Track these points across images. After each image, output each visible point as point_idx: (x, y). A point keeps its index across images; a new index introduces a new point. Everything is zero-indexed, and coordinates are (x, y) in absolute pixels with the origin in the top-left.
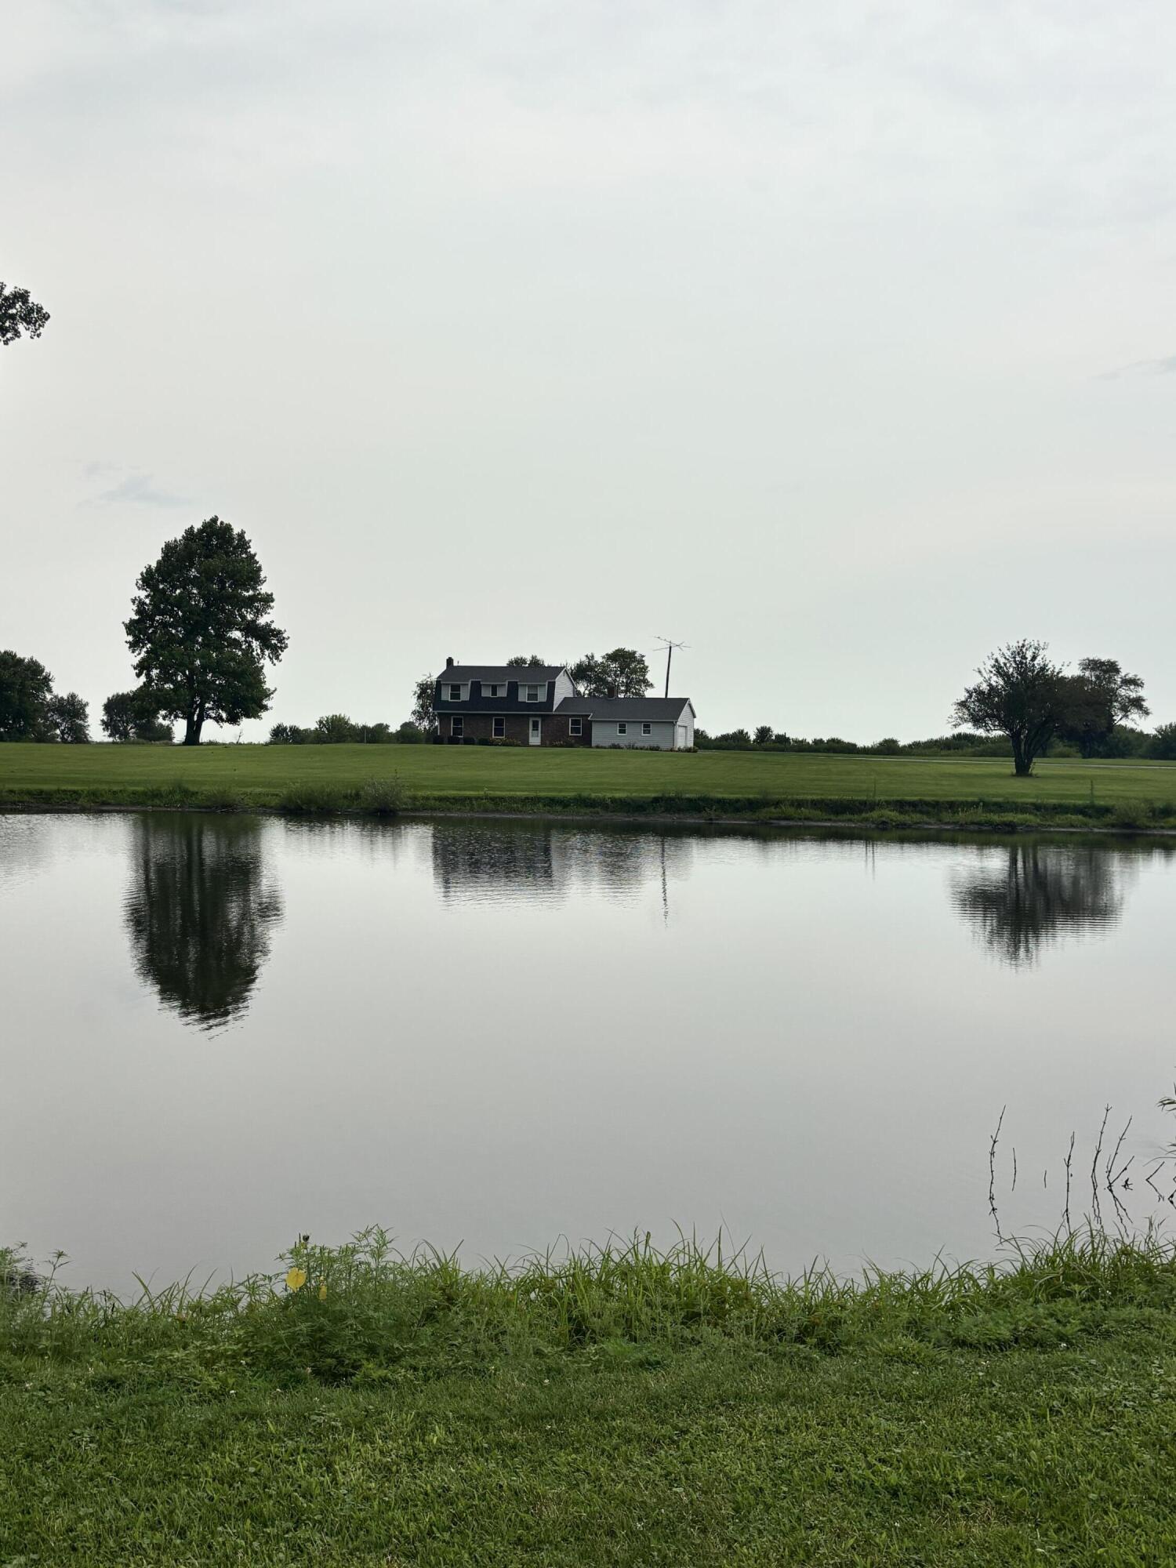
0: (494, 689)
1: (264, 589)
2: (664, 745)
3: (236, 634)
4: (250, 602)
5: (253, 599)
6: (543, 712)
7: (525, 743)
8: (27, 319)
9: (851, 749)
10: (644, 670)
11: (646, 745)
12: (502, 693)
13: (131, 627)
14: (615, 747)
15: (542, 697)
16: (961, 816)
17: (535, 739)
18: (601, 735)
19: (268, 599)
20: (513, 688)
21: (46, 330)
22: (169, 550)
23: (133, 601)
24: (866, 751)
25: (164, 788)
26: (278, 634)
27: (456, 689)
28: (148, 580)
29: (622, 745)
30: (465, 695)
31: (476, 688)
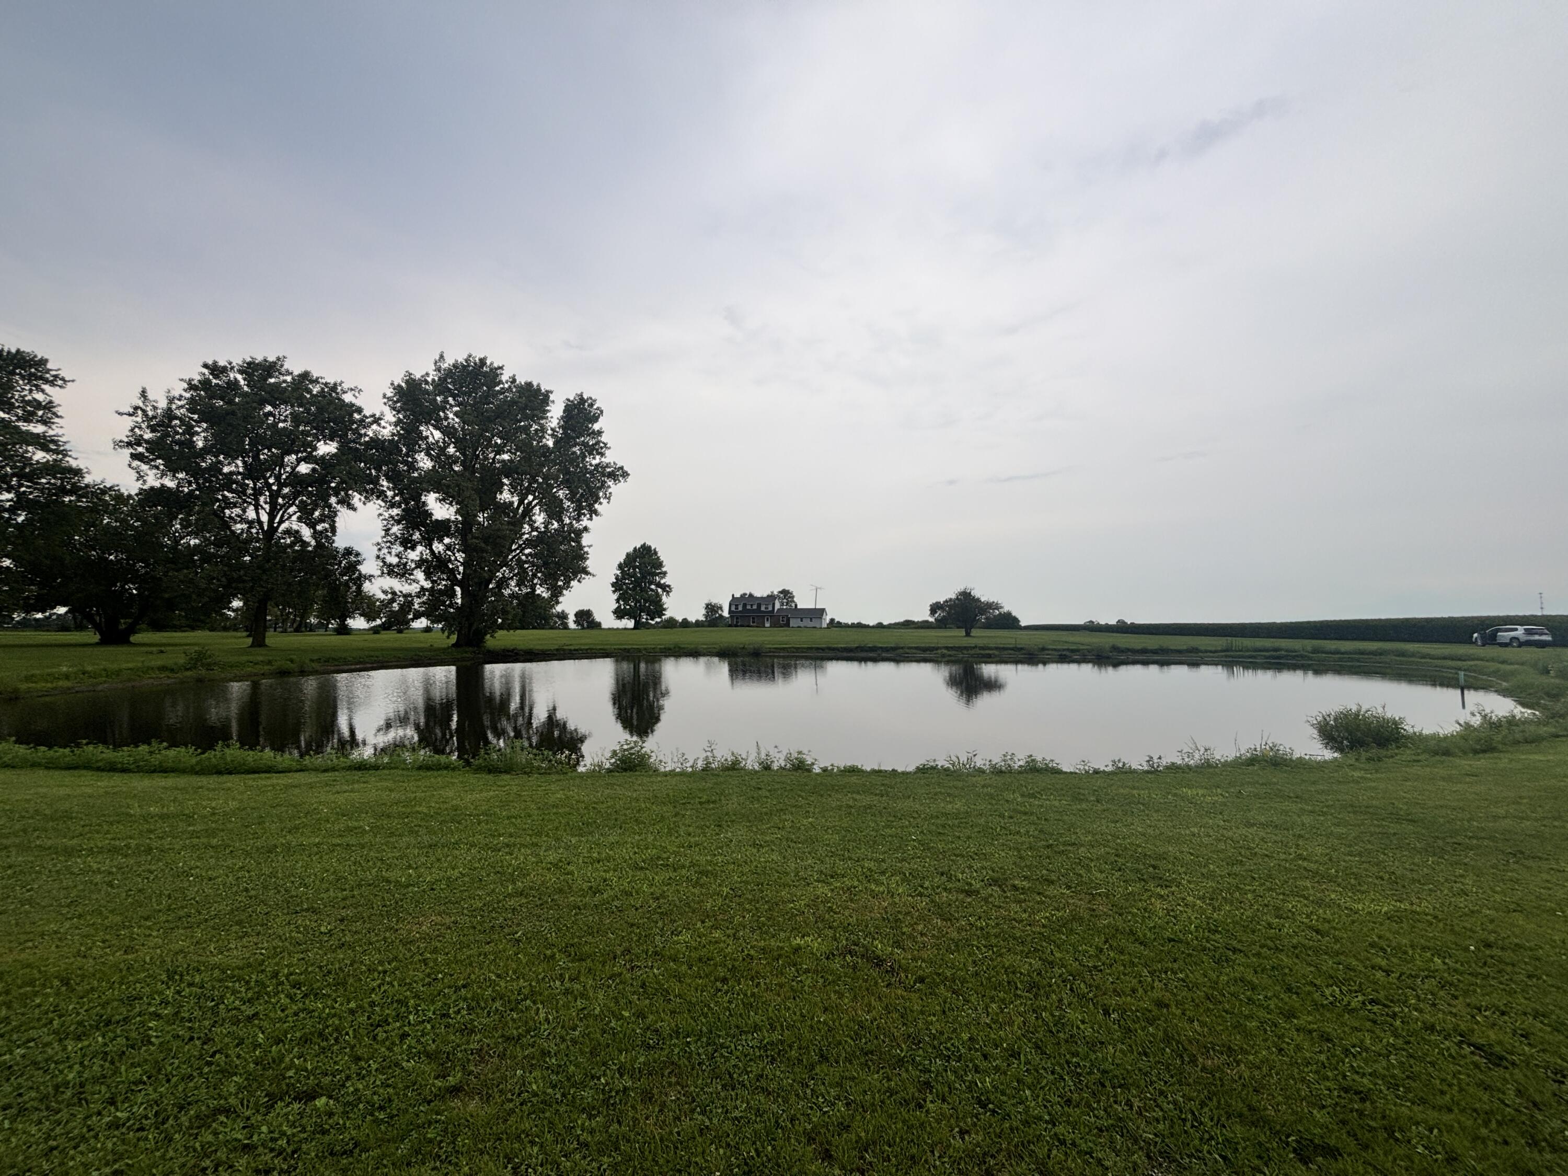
0: (752, 606)
1: (664, 569)
2: (818, 626)
3: (653, 587)
4: (658, 574)
5: (660, 573)
6: (771, 614)
7: (763, 626)
8: (623, 476)
9: (867, 626)
10: (793, 597)
11: (811, 626)
12: (755, 607)
13: (613, 585)
15: (770, 608)
16: (972, 652)
17: (767, 625)
18: (793, 623)
19: (665, 573)
20: (759, 605)
21: (629, 479)
22: (628, 555)
23: (615, 575)
24: (873, 627)
25: (672, 646)
26: (669, 586)
27: (737, 606)
28: (620, 567)
29: (802, 626)
30: (740, 608)
31: (745, 605)
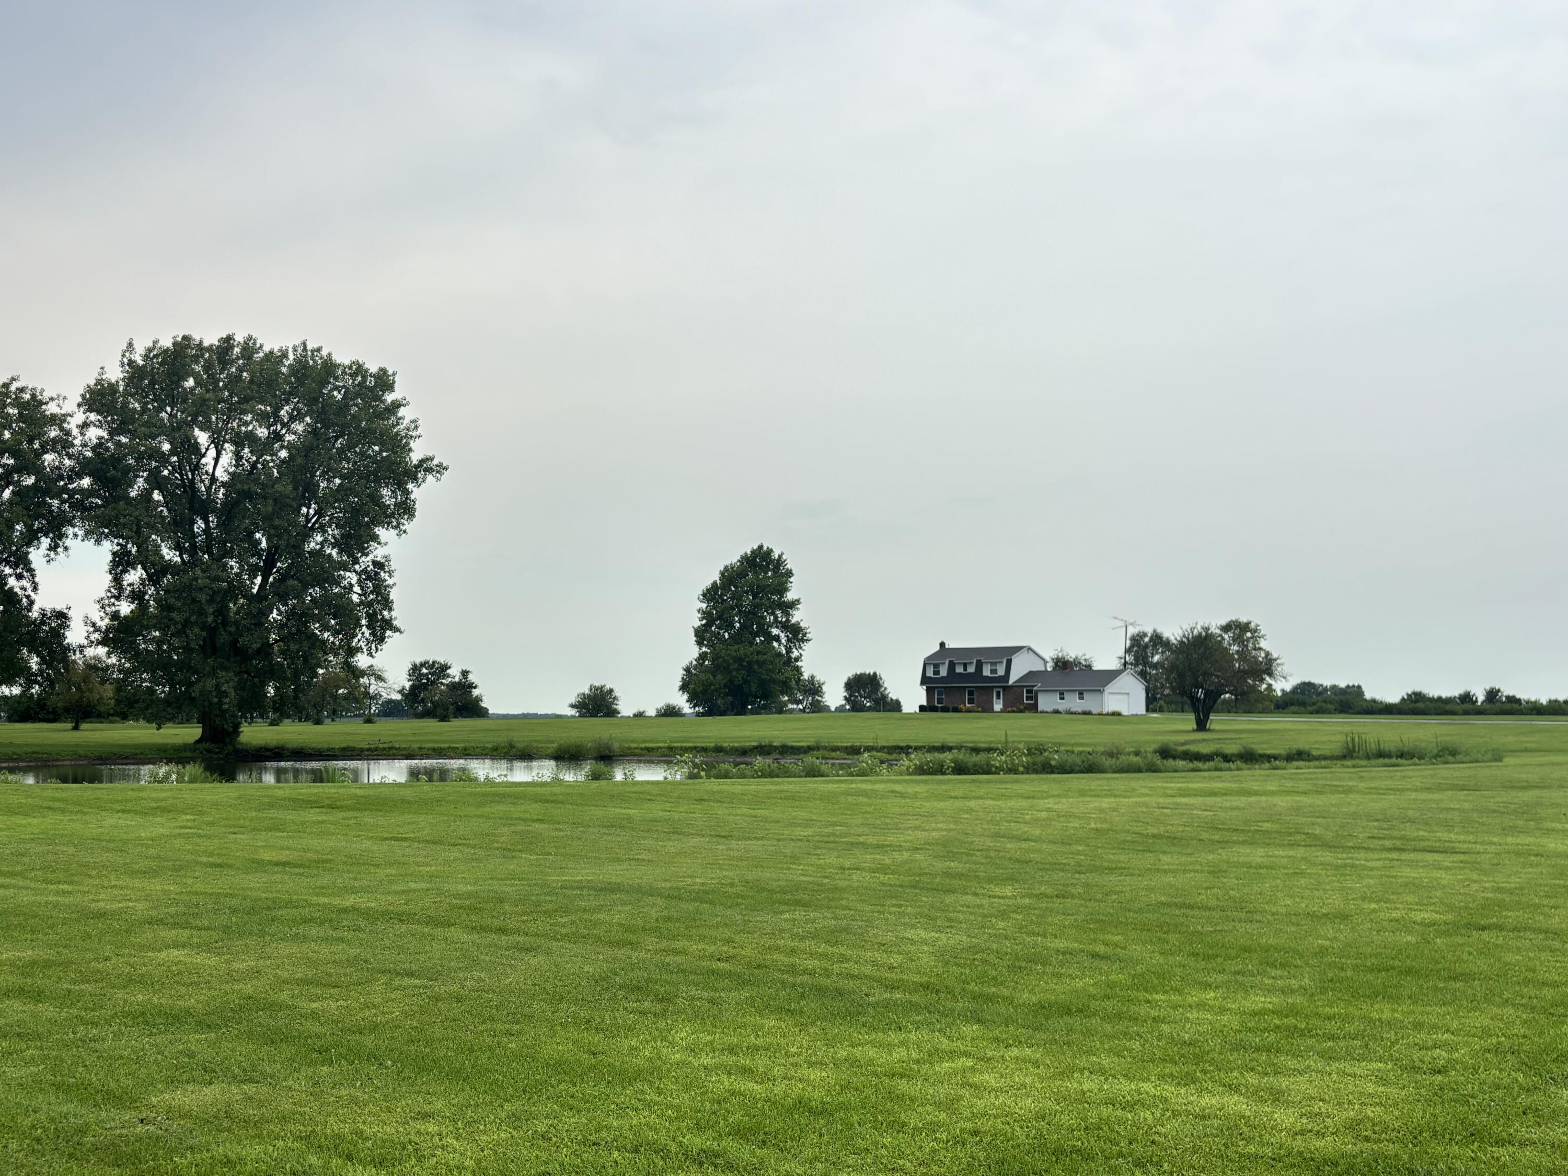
0: (965, 665)
2: (1094, 710)
3: (776, 631)
4: (782, 606)
5: (784, 603)
6: (1003, 684)
7: (991, 710)
11: (1080, 710)
12: (971, 669)
14: (1057, 712)
15: (1001, 672)
17: (998, 706)
18: (1046, 702)
19: (794, 603)
20: (979, 665)
23: (699, 611)
27: (936, 666)
29: (1061, 710)
30: (943, 672)
31: (952, 666)
